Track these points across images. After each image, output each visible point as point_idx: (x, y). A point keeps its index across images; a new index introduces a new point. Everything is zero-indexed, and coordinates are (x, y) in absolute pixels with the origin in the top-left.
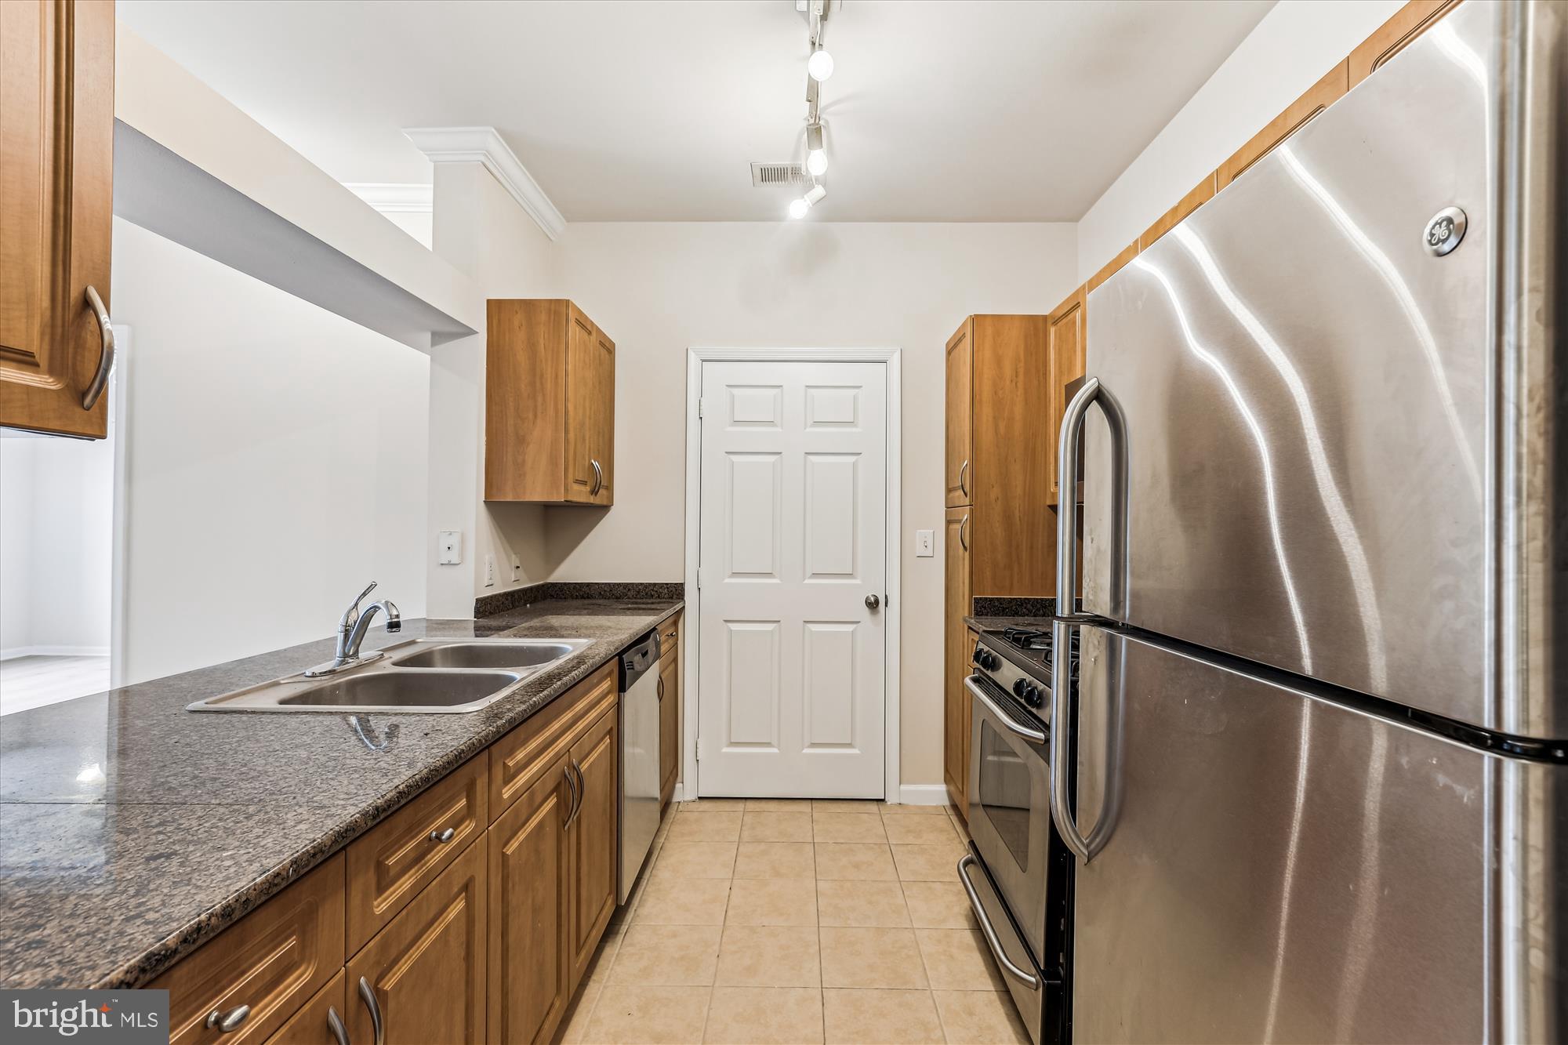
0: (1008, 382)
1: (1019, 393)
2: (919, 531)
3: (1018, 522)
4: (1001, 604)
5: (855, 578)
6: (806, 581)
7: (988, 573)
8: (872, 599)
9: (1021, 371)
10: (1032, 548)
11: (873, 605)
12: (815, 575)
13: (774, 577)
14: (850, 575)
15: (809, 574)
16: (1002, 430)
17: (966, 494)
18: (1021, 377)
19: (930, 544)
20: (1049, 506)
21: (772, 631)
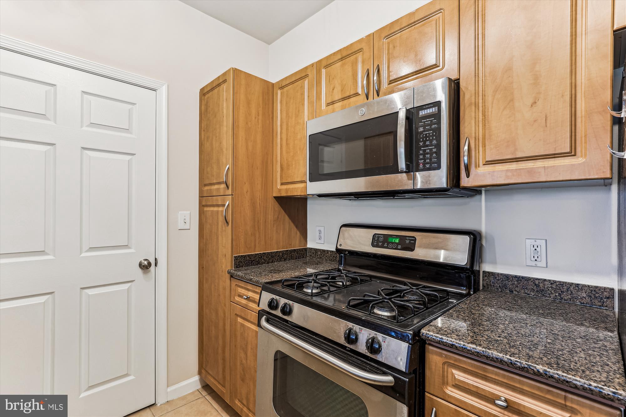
0: (253, 119)
1: (259, 126)
2: (180, 212)
3: (258, 207)
4: (250, 258)
5: (130, 248)
6: (84, 255)
7: (242, 239)
8: (146, 263)
9: (261, 113)
10: (265, 222)
11: (145, 267)
12: (92, 249)
13: (47, 254)
14: (126, 246)
15: (85, 248)
16: (250, 148)
17: (228, 187)
18: (260, 117)
19: (188, 221)
20: (275, 197)
21: (44, 302)
